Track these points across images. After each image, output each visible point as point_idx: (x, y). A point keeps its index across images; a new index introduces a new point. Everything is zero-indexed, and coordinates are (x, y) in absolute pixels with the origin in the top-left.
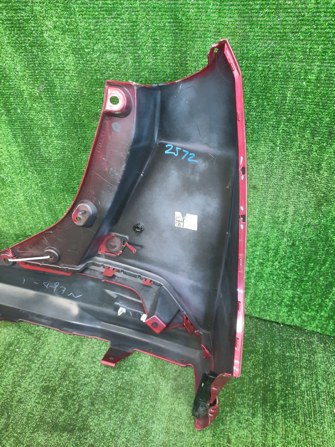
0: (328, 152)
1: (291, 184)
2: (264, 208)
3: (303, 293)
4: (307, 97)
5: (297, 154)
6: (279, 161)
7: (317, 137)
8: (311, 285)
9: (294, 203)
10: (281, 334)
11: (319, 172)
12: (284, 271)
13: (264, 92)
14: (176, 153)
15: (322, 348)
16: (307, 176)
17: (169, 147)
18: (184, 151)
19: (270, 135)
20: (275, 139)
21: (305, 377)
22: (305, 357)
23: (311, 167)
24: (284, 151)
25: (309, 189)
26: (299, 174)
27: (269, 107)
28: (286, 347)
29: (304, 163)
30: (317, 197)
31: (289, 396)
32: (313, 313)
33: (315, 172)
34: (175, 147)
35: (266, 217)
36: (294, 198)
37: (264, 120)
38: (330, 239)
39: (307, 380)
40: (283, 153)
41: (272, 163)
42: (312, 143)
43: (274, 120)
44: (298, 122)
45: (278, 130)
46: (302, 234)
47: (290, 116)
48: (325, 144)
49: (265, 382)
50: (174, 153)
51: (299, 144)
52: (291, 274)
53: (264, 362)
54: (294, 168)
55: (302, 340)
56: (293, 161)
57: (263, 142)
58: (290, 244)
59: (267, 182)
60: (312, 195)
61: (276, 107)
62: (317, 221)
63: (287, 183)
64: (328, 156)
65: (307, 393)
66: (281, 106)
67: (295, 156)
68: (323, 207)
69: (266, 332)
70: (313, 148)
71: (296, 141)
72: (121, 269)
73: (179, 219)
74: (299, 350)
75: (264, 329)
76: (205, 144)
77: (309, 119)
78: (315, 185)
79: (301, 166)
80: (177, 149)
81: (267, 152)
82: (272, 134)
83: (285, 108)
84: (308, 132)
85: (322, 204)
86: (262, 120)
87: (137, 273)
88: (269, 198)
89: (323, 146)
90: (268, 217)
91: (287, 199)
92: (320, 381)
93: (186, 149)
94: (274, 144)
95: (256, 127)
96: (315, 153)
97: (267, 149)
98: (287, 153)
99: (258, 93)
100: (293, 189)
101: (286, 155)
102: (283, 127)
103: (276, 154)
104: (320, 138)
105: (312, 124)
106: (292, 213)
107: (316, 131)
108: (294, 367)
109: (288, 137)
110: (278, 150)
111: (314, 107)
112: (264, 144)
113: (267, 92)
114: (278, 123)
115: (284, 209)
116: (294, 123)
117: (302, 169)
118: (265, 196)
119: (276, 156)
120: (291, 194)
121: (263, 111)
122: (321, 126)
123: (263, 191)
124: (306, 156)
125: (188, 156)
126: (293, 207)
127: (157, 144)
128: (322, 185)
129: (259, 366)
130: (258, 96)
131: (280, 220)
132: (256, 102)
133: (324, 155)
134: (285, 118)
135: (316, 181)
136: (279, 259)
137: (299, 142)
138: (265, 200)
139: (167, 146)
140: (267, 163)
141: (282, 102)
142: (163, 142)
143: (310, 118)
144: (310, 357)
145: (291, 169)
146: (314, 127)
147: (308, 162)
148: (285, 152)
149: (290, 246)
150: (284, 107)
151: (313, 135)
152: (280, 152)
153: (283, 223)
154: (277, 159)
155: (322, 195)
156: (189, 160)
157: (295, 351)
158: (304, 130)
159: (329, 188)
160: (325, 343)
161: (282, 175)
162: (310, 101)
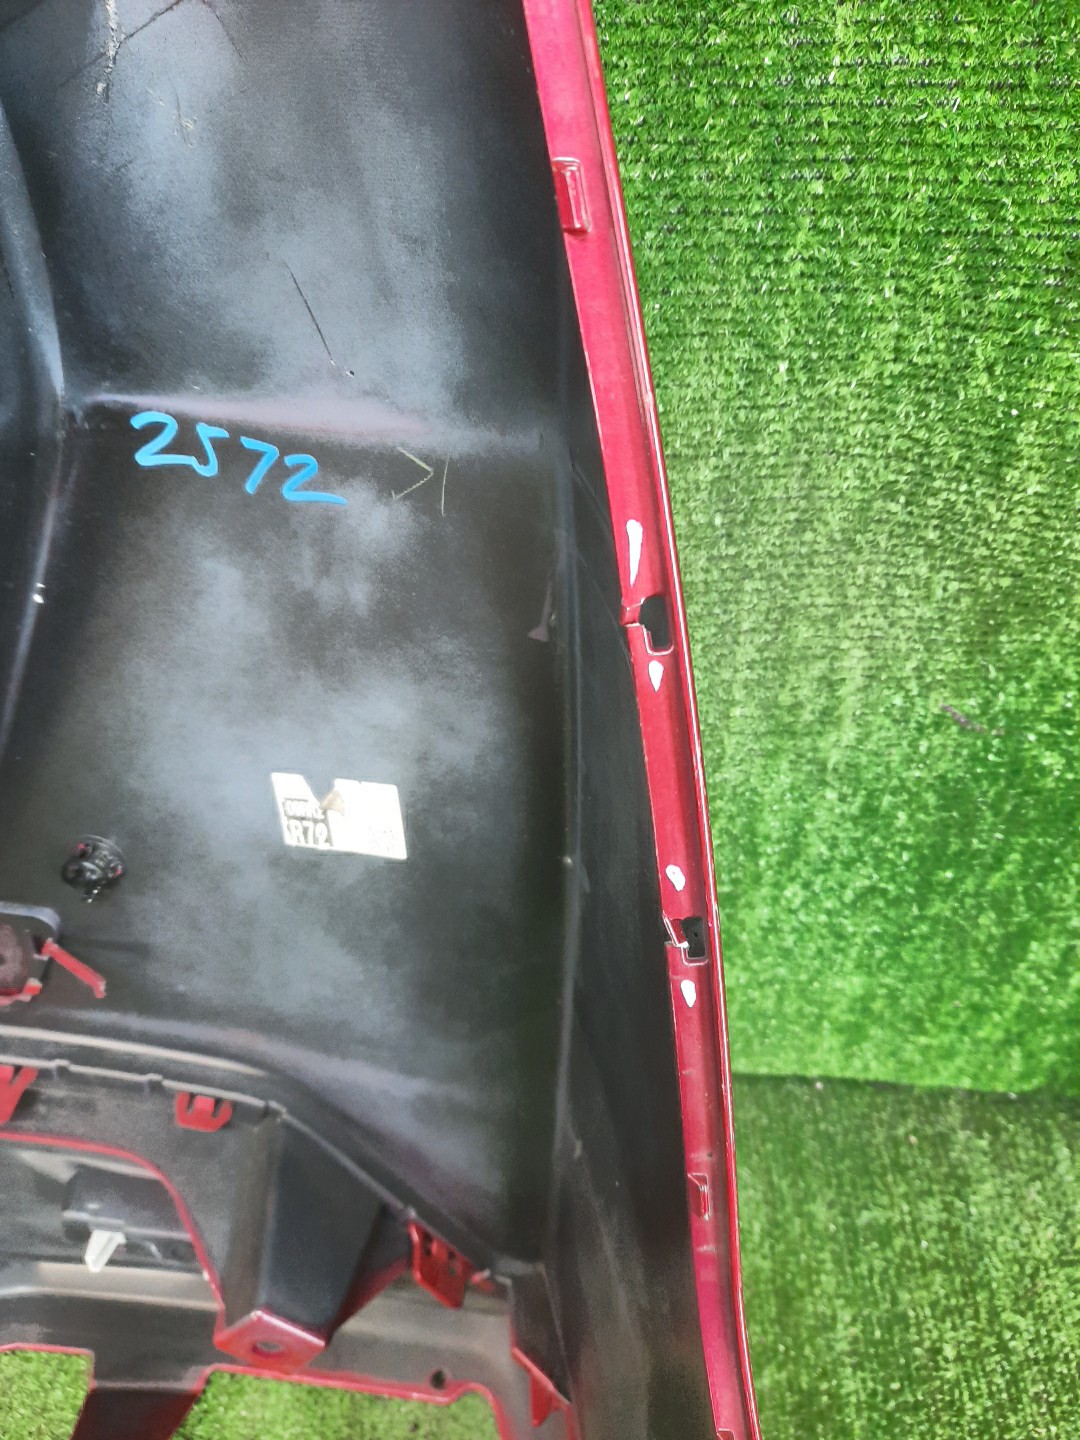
0: (1054, 367)
1: (851, 543)
2: (726, 675)
3: (907, 980)
4: (954, 37)
5: (882, 389)
6: (789, 437)
7: (1001, 285)
8: (943, 949)
9: (867, 632)
10: (822, 1126)
11: (998, 479)
12: (829, 913)
13: (685, 21)
14: (203, 460)
15: (985, 1154)
16: (931, 501)
17: (155, 429)
18: (248, 443)
19: (737, 300)
20: (766, 317)
21: (948, 1311)
22: (931, 1211)
23: (955, 454)
24: (812, 383)
25: (943, 559)
26: (889, 492)
27: (722, 122)
28: (854, 1185)
29: (922, 434)
30: (976, 593)
31: (901, 1422)
32: (946, 1039)
33: (978, 480)
34: (186, 425)
35: (736, 712)
36: (869, 611)
37: (697, 207)
38: (1028, 765)
39: (958, 1321)
40: (807, 392)
41: (751, 450)
42: (967, 327)
43: (757, 207)
44: (898, 209)
45: (778, 263)
46: (908, 761)
47: (847, 171)
48: (1039, 328)
49: (797, 1375)
50: (191, 461)
51: (899, 337)
52: (858, 920)
53: (779, 1282)
54: (865, 462)
55: (907, 1135)
56: (859, 429)
57: (696, 343)
58: (854, 809)
59: (732, 551)
60: (954, 586)
61: (763, 117)
62: (972, 702)
63: (832, 540)
64: (1051, 387)
65: (969, 1387)
66: (794, 108)
67: (874, 404)
68: (1003, 638)
69: (765, 1130)
70: (972, 354)
71: (881, 319)
72: (53, 1064)
73: (298, 809)
74: (902, 1189)
75: (753, 1121)
76: (366, 393)
77: (956, 181)
78: (970, 541)
79: (901, 455)
80: (205, 433)
81: (722, 395)
82: (745, 294)
83: (818, 123)
84: (951, 259)
85: (1006, 624)
86: (684, 212)
87: (142, 1070)
88: (746, 626)
89: (1031, 335)
90: (747, 711)
91: (831, 621)
92: (1008, 1317)
93: (259, 434)
94: (759, 346)
95: (657, 258)
96: (983, 379)
97: (722, 379)
98: (831, 388)
99: (652, 32)
100: (861, 569)
101: (825, 402)
102: (807, 246)
103: (768, 400)
104: (1016, 293)
105: (975, 214)
106: (860, 681)
107: (997, 251)
108: (898, 1275)
109: (838, 298)
110: (781, 378)
111: (992, 99)
112: (703, 355)
113: (706, 21)
114: (781, 219)
115: (819, 668)
116: (869, 212)
117: (910, 468)
118: (725, 618)
119: (771, 413)
120: (852, 592)
121: (691, 153)
122: (1026, 223)
123: (715, 596)
124: (931, 399)
125: (279, 473)
126: (860, 653)
127: (79, 414)
128: (1011, 537)
129: (761, 1307)
130: (649, 50)
131: (807, 716)
132: (642, 95)
133: (1032, 384)
134: (818, 187)
135: (978, 519)
136: (804, 874)
137: (895, 327)
138: (728, 638)
139: (137, 422)
140: (727, 452)
141: (798, 86)
142: (108, 397)
143: (965, 177)
144: (947, 1207)
145: (849, 473)
146: (988, 233)
147: (940, 426)
148: (820, 388)
149: (855, 820)
150: (813, 116)
151: (978, 281)
152: (794, 389)
153: (818, 727)
154: (778, 426)
155: (1006, 582)
156: (290, 492)
157: (891, 1195)
158: (925, 250)
159: (1043, 551)
160: (996, 1131)
161: (803, 504)
162: (970, 62)
